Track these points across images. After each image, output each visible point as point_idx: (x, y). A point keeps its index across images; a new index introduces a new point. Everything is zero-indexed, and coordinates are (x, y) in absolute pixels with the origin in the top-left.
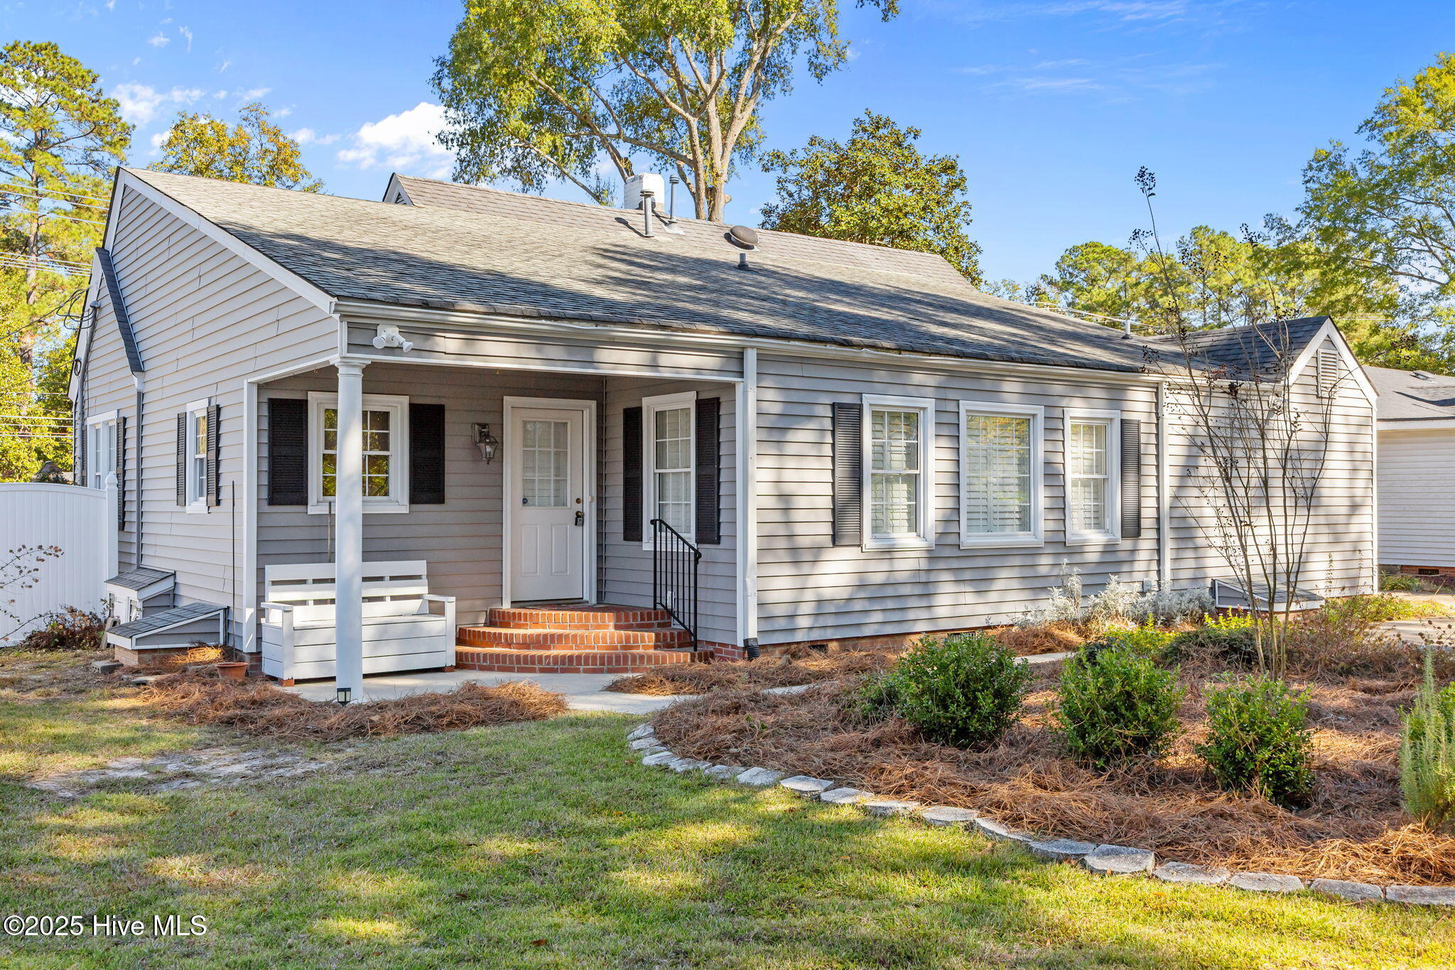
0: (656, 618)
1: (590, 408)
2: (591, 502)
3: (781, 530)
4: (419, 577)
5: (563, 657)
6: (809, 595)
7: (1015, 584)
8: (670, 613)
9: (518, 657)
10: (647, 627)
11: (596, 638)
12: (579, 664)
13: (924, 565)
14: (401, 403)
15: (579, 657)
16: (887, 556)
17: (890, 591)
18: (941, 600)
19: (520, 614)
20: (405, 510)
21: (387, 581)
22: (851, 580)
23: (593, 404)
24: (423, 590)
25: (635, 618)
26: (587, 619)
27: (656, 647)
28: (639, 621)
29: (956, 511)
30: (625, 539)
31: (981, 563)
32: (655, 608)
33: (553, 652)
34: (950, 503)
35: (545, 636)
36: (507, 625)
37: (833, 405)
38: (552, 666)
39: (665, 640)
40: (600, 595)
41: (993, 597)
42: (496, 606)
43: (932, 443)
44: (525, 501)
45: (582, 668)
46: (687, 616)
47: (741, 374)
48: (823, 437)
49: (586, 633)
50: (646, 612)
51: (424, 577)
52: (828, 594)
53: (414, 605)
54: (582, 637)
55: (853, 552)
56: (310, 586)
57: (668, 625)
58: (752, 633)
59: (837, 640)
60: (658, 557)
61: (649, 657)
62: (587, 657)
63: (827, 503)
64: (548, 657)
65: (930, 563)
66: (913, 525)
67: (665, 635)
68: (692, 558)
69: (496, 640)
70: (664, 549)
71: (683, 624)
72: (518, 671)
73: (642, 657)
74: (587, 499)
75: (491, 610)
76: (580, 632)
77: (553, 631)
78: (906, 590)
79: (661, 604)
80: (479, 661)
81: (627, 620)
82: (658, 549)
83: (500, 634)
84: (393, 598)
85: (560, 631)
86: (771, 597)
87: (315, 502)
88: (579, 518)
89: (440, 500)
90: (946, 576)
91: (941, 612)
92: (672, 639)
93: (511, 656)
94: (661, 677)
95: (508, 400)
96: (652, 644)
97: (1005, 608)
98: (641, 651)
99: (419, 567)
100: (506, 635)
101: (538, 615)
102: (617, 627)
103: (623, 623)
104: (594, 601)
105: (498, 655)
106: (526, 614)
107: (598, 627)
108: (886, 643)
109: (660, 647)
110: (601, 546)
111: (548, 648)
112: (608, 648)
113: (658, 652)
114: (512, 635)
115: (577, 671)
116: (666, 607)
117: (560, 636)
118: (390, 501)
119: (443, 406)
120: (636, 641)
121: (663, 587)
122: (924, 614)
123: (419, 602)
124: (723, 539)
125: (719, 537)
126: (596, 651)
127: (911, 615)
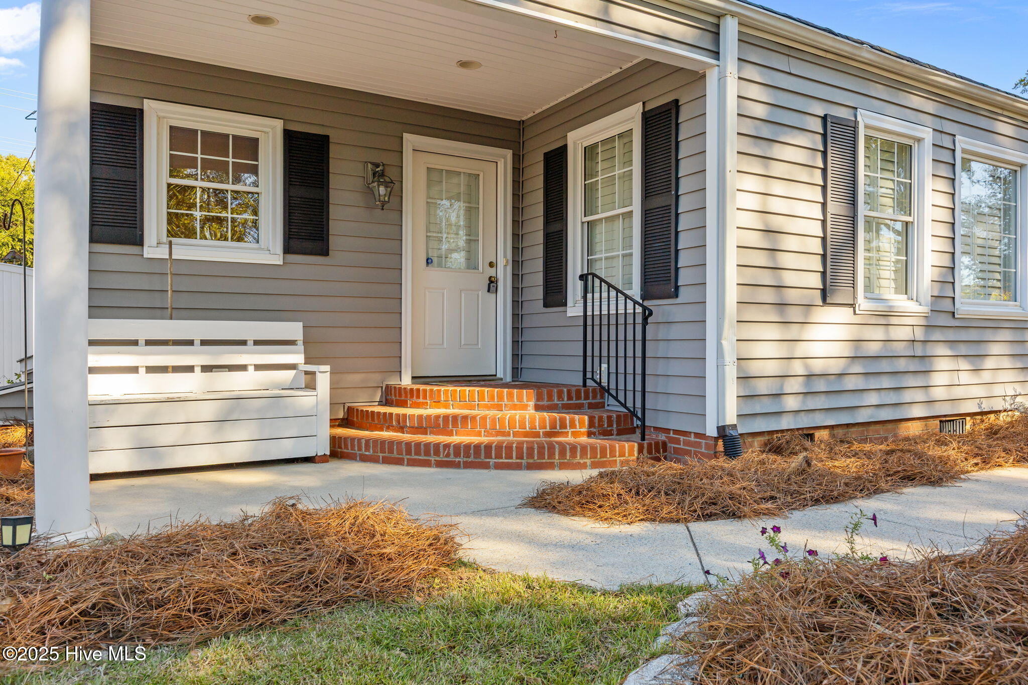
0: (587, 398)
1: (505, 158)
2: (505, 266)
3: (766, 278)
4: (292, 343)
5: (467, 447)
6: (798, 368)
7: (1007, 363)
8: (605, 391)
9: (408, 444)
10: (577, 409)
11: (512, 421)
12: (488, 455)
13: (919, 334)
14: (274, 128)
15: (488, 447)
16: (882, 321)
17: (885, 366)
18: (939, 379)
19: (418, 390)
20: (279, 261)
21: (250, 346)
22: (845, 350)
23: (509, 153)
24: (297, 357)
25: (560, 397)
26: (501, 398)
27: (590, 434)
28: (565, 401)
29: (950, 270)
30: (546, 305)
31: (973, 335)
32: (585, 385)
33: (456, 439)
34: (946, 261)
35: (446, 418)
36: (402, 404)
37: (824, 118)
38: (452, 458)
39: (601, 425)
40: (516, 371)
41: (986, 376)
42: (393, 381)
43: (930, 184)
44: (429, 261)
45: (492, 461)
46: (630, 395)
47: (716, 54)
48: (814, 158)
49: (499, 414)
50: (574, 389)
51: (300, 343)
52: (818, 366)
53: (287, 376)
54: (493, 420)
55: (844, 314)
56: (142, 348)
57: (600, 406)
58: (731, 418)
59: (825, 427)
60: (589, 322)
61: (584, 448)
62: (499, 447)
63: (816, 246)
64: (447, 446)
65: (926, 333)
66: (904, 285)
67: (600, 419)
68: (639, 320)
69: (385, 422)
70: (597, 312)
71: (624, 406)
72: (408, 465)
73: (573, 448)
74: (501, 262)
75: (387, 386)
76: (491, 413)
77: (457, 411)
78: (902, 365)
79: (593, 379)
80: (360, 449)
81: (550, 398)
82: (589, 313)
83: (391, 414)
84: (258, 367)
85: (465, 412)
86: (755, 368)
87: (154, 243)
88: (492, 284)
89: (325, 252)
90: (942, 350)
91: (938, 393)
92: (610, 424)
93: (399, 443)
94: (617, 487)
95: (410, 140)
96: (584, 430)
97: (998, 390)
98: (570, 439)
99: (294, 330)
100: (398, 415)
101: (439, 391)
102: (538, 408)
103: (545, 403)
104: (509, 379)
105: (383, 442)
106: (425, 391)
107: (514, 407)
108: (878, 432)
109: (594, 434)
110: (517, 317)
111: (450, 434)
112: (526, 435)
113: (592, 441)
114: (405, 415)
115: (486, 466)
116: (599, 384)
117: (465, 418)
118: (260, 249)
119: (328, 136)
120: (563, 425)
121: (597, 360)
122: (919, 396)
123: (292, 373)
124: (682, 291)
125: (677, 288)
126: (511, 438)
127: (908, 396)
